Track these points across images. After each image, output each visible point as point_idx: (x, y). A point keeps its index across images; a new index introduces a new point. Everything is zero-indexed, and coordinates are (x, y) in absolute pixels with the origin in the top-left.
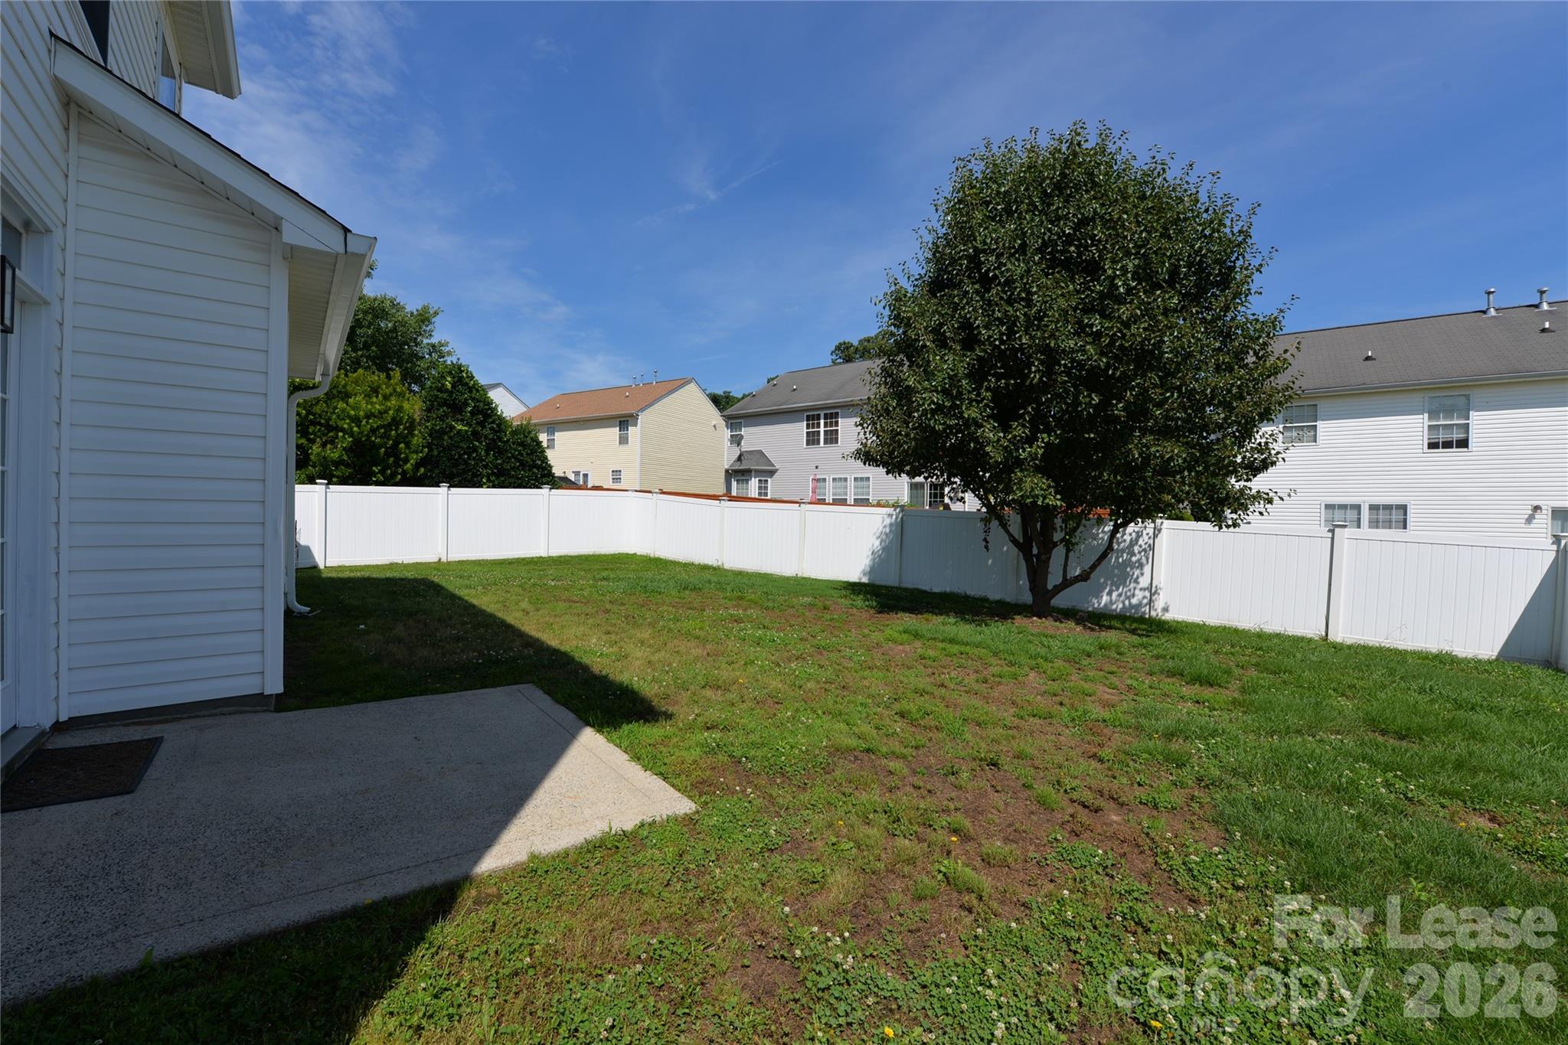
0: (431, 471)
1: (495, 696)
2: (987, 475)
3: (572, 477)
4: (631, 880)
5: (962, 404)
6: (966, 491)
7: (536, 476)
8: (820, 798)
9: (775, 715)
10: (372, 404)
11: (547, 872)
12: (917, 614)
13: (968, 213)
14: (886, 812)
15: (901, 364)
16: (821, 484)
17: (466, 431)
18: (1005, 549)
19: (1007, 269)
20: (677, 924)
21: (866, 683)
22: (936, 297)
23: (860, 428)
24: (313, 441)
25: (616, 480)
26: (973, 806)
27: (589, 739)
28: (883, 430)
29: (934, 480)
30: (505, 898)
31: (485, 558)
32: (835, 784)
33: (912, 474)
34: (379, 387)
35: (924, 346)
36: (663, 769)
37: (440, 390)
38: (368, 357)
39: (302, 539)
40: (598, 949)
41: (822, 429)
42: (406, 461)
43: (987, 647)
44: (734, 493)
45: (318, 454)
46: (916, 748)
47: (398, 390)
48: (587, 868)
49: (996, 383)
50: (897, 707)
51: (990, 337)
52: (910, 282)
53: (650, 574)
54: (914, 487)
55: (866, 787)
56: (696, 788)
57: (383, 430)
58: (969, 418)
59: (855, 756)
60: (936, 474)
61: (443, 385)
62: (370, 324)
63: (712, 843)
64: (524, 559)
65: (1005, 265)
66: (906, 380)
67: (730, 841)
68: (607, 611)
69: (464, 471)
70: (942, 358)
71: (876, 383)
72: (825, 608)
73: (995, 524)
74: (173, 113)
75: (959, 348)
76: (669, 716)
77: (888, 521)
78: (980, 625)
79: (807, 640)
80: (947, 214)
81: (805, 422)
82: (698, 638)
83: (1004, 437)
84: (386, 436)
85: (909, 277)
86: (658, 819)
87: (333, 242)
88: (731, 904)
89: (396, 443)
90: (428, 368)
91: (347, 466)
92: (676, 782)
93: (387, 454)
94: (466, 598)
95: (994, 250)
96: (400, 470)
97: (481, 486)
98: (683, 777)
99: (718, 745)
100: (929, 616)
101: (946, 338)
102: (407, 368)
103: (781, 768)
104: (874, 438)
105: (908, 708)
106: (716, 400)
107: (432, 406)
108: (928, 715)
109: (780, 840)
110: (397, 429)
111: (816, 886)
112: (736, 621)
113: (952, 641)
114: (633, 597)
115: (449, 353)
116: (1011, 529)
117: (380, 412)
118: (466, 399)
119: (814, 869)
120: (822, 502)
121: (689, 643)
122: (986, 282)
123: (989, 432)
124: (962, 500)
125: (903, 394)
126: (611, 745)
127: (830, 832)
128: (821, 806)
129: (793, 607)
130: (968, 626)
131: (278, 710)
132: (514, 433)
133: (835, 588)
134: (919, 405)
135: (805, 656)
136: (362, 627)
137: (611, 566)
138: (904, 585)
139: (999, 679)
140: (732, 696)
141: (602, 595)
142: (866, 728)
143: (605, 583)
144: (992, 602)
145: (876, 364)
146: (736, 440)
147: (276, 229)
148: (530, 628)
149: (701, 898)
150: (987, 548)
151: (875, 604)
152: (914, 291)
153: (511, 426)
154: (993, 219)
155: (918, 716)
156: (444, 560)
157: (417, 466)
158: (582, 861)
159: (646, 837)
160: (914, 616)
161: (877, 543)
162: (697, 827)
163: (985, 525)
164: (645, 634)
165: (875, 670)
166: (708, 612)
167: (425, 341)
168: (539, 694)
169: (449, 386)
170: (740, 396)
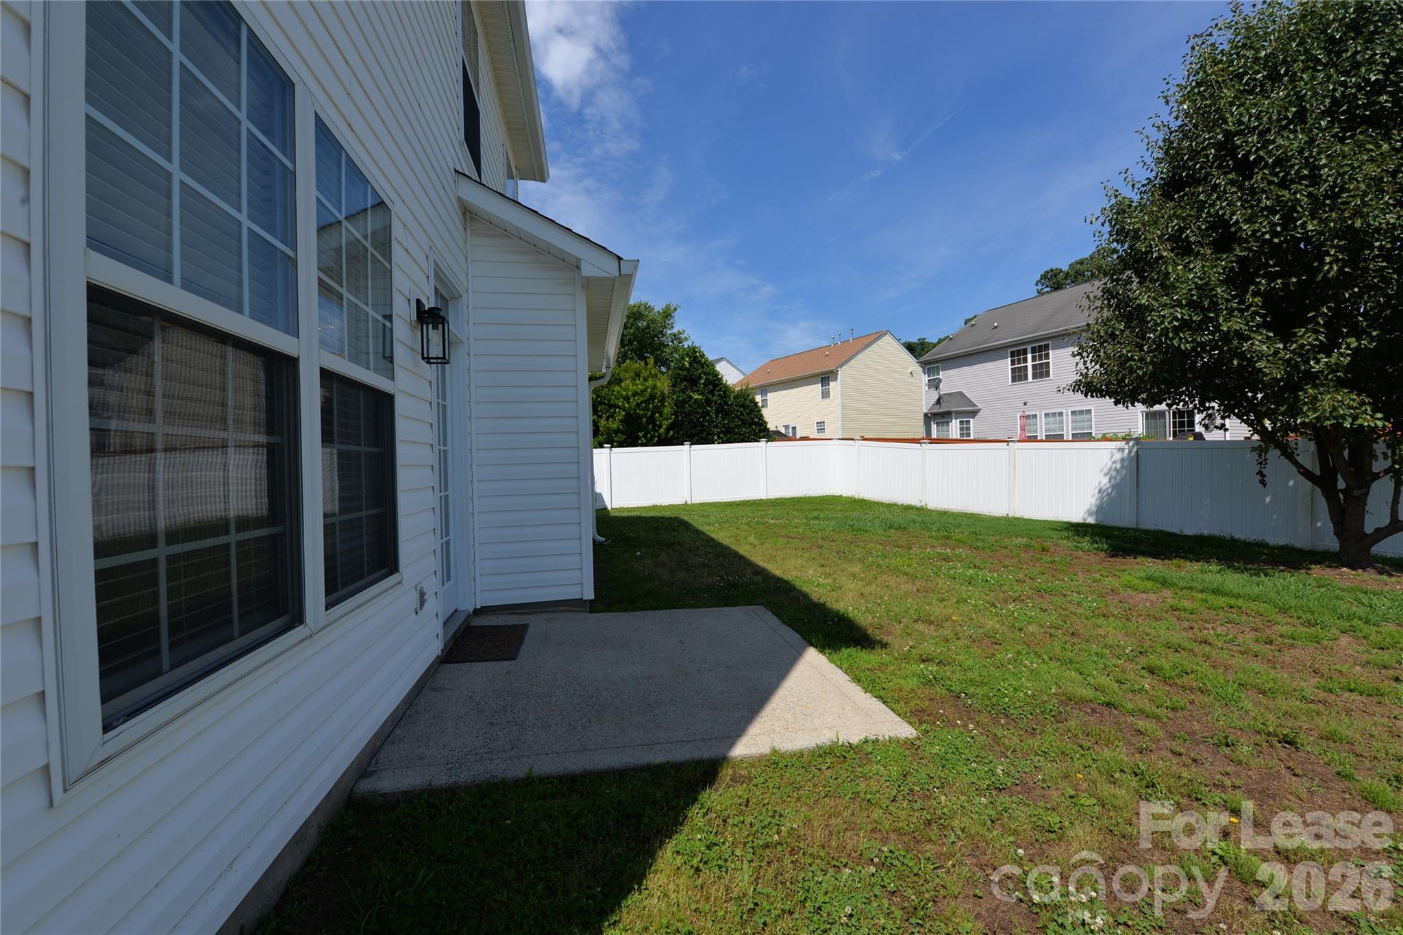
0: (677, 432)
1: (735, 614)
2: (1260, 396)
3: (783, 431)
4: (859, 789)
5: (1218, 316)
6: (1229, 417)
7: (755, 432)
8: (1052, 746)
9: (994, 655)
10: (636, 385)
11: (786, 766)
12: (1163, 559)
13: (1212, 95)
14: (1136, 775)
15: (1129, 281)
16: (1032, 421)
17: (701, 399)
18: (1291, 483)
19: (1278, 146)
20: (906, 839)
21: (1101, 632)
22: (1173, 199)
23: (1079, 357)
24: (600, 417)
25: (821, 430)
26: (1260, 787)
27: (812, 656)
28: (1108, 358)
29: (1180, 407)
30: (755, 781)
31: (719, 501)
32: (1070, 735)
33: (1149, 402)
34: (640, 372)
35: (1160, 257)
36: (882, 693)
37: (681, 369)
38: (632, 350)
39: (598, 489)
40: (834, 843)
41: (1030, 364)
42: (660, 426)
43: (1270, 601)
44: (934, 435)
45: (605, 426)
46: (1173, 709)
47: (653, 372)
48: (820, 770)
49: (1269, 284)
50: (1143, 661)
51: (1255, 232)
52: (1136, 190)
53: (856, 514)
54: (1149, 416)
55: (1109, 743)
56: (915, 716)
57: (644, 405)
58: (1229, 332)
59: (1092, 709)
60: (1184, 400)
61: (683, 364)
62: (632, 325)
63: (934, 770)
64: (748, 501)
65: (1273, 142)
66: (1137, 298)
67: (954, 772)
68: (820, 547)
69: (701, 432)
70: (1185, 267)
71: (1097, 308)
72: (1043, 550)
73: (1274, 454)
74: (514, 201)
75: (1209, 252)
76: (885, 646)
77: (1118, 456)
78: (1257, 575)
79: (1025, 582)
80: (1181, 103)
81: (1009, 359)
82: (906, 574)
83: (1285, 348)
84: (646, 409)
85: (1133, 186)
86: (881, 738)
87: (611, 268)
88: (959, 833)
89: (653, 414)
90: (672, 353)
91: (623, 433)
92: (896, 706)
93: (648, 422)
94: (707, 533)
95: (1255, 128)
96: (656, 434)
97: (713, 443)
98: (902, 703)
99: (935, 678)
100: (1182, 562)
101: (1189, 243)
102: (657, 355)
103: (1005, 709)
104: (1098, 367)
105: (1158, 663)
106: (911, 348)
107: (676, 382)
108: (1187, 673)
109: (1009, 782)
110: (653, 402)
111: (1053, 836)
112: (944, 560)
113: (1216, 592)
114: (842, 534)
115: (686, 339)
116: (1299, 459)
117: (642, 391)
118: (700, 374)
119: (1049, 818)
120: (1033, 439)
121: (898, 580)
122: (1245, 168)
123: (1261, 344)
124: (1222, 427)
125: (1134, 315)
126: (833, 665)
127: (1066, 783)
128: (1053, 755)
129: (1005, 547)
130: (1237, 576)
131: (591, 611)
132: (736, 397)
133: (1053, 529)
134: (1157, 324)
135: (1024, 598)
136: (638, 553)
137: (820, 507)
138: (1143, 526)
139: (1291, 641)
140: (947, 632)
141: (815, 532)
142: (1103, 680)
143: (817, 522)
144: (1274, 548)
145: (1095, 287)
146: (935, 384)
147: (578, 267)
148: (758, 559)
149: (927, 820)
150: (1263, 483)
151: (1105, 546)
152: (1142, 198)
153: (733, 392)
154: (1251, 92)
155: (1173, 674)
156: (689, 502)
157: (668, 430)
158: (815, 763)
159: (871, 753)
160: (1160, 561)
161: (1105, 480)
162: (919, 752)
163: (1260, 456)
164: (856, 568)
165: (1111, 619)
166: (914, 550)
167: (669, 332)
168: (769, 616)
169: (687, 364)
170: (935, 341)
